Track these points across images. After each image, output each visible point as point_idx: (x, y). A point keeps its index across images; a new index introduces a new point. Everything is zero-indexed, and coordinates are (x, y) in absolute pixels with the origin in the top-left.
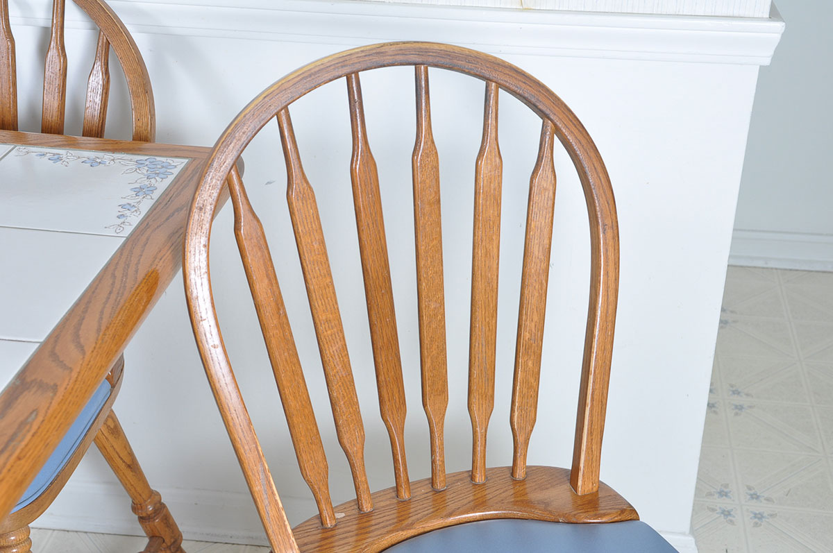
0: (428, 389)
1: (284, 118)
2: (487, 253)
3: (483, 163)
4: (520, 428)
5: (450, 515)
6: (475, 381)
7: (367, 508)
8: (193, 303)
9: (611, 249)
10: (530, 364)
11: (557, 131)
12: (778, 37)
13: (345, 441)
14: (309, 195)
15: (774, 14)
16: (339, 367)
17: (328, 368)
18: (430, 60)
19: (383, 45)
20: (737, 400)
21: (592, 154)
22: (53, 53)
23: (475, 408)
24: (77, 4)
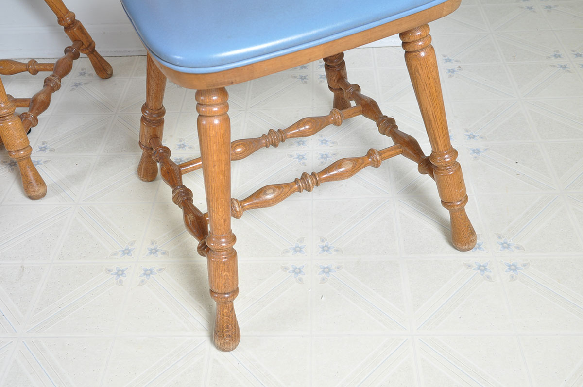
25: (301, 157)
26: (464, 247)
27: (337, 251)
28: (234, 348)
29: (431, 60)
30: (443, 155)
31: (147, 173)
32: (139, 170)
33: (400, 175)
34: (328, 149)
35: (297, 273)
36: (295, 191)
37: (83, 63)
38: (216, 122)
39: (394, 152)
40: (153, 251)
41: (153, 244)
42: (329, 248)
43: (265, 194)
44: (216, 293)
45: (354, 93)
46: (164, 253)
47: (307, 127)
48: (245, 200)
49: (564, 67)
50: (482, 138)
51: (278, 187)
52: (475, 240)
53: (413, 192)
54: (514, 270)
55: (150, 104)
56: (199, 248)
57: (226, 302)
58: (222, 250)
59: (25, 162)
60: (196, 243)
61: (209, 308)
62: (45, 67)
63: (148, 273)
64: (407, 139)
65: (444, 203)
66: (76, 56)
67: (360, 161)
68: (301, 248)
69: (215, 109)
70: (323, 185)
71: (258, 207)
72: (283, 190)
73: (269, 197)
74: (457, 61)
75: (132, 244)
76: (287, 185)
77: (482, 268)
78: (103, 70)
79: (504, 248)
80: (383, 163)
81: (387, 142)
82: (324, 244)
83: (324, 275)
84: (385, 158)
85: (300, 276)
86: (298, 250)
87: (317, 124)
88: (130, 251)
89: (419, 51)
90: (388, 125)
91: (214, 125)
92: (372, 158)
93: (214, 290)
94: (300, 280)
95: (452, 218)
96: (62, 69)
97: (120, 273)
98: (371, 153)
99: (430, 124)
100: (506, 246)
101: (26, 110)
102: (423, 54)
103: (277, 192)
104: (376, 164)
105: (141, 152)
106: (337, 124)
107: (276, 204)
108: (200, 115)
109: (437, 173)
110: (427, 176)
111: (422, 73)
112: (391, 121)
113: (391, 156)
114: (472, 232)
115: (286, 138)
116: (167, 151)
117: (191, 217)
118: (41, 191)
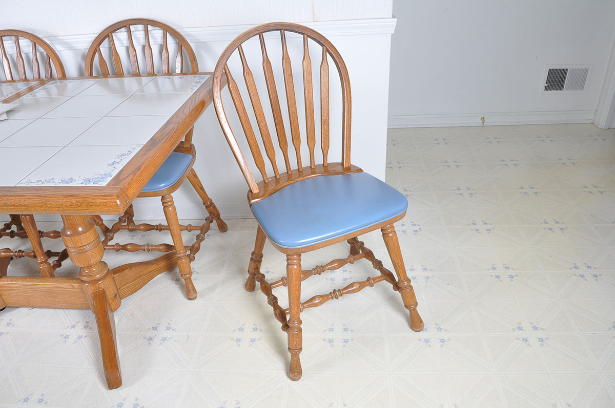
0: (294, 137)
1: (240, 48)
2: (309, 92)
3: (305, 63)
4: (324, 149)
5: (304, 177)
6: (309, 134)
7: (278, 177)
8: (217, 108)
9: (348, 88)
10: (326, 128)
11: (328, 50)
12: (395, 23)
13: (269, 155)
14: (250, 73)
15: (393, 17)
16: (265, 130)
17: (261, 131)
18: (285, 28)
19: (269, 24)
20: (399, 165)
21: (339, 57)
22: (164, 51)
23: (309, 143)
24: (170, 34)
25: (332, 280)
26: (417, 330)
27: (351, 331)
28: (299, 379)
29: (395, 237)
30: (404, 282)
31: (250, 287)
32: (246, 286)
33: (385, 291)
34: (347, 275)
35: (331, 342)
36: (330, 299)
37: (214, 225)
38: (295, 267)
39: (380, 279)
40: (255, 329)
41: (254, 325)
42: (347, 329)
43: (315, 300)
44: (291, 349)
45: (360, 246)
46: (260, 330)
47: (336, 265)
48: (305, 303)
49: (477, 230)
50: (430, 270)
51: (321, 296)
52: (423, 326)
53: (392, 300)
54: (443, 342)
55: (256, 252)
56: (282, 327)
57: (296, 354)
58: (295, 327)
59: (188, 280)
60: (280, 324)
61: (286, 359)
62: (195, 228)
63: (253, 340)
64: (387, 272)
65: (406, 306)
66: (212, 221)
67: (363, 284)
68: (332, 329)
69: (295, 261)
70: (344, 296)
71: (311, 307)
72: (324, 298)
73: (317, 301)
74: (419, 225)
75: (244, 325)
76: (326, 295)
77: (427, 341)
78: (223, 228)
79: (439, 330)
80: (375, 285)
81: (378, 273)
82: (344, 327)
83: (344, 343)
84: (376, 282)
85: (332, 343)
86: (331, 330)
87: (341, 263)
88: (243, 329)
89: (389, 234)
90: (378, 264)
91: (295, 269)
92: (370, 282)
93: (290, 347)
94: (332, 346)
95: (410, 314)
96: (204, 229)
97: (238, 340)
98: (369, 279)
99: (396, 267)
100: (440, 329)
101: (189, 252)
102: (391, 235)
103: (321, 299)
104: (372, 285)
105: (248, 275)
106: (352, 263)
107: (319, 305)
108: (288, 264)
109: (401, 291)
110: (397, 292)
111: (391, 244)
112: (380, 262)
113: (380, 281)
114: (421, 322)
115: (325, 270)
116: (263, 276)
117: (278, 311)
118: (195, 296)
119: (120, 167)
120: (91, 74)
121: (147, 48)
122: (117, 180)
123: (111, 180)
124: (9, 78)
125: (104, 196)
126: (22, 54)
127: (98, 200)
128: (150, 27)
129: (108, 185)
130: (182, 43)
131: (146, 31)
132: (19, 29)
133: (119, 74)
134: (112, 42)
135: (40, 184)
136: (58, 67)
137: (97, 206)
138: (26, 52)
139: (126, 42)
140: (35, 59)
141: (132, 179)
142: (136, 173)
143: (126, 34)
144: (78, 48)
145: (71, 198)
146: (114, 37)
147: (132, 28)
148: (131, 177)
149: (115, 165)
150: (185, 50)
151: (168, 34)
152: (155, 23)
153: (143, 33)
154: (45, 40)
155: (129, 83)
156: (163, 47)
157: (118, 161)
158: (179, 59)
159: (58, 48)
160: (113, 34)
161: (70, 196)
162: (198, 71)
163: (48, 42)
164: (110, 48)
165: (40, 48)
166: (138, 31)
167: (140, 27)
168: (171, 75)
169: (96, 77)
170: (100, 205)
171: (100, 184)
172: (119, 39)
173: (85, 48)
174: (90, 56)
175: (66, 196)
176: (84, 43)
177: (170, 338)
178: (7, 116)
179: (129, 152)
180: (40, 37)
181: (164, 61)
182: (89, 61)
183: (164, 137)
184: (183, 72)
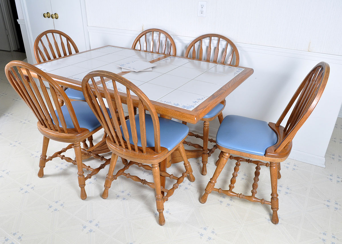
22: (224, 52)
24: (230, 44)
59: (205, 165)
119: (198, 104)
120: (187, 57)
121: (217, 49)
122: (196, 109)
123: (194, 109)
124: (151, 50)
125: (191, 115)
126: (160, 41)
127: (188, 116)
128: (221, 39)
129: (192, 110)
130: (234, 49)
131: (219, 41)
132: (161, 29)
133: (200, 59)
134: (201, 43)
135: (165, 103)
136: (174, 50)
137: (187, 118)
138: (161, 40)
139: (207, 44)
140: (165, 44)
141: (202, 111)
142: (204, 109)
143: (209, 40)
144: (185, 43)
145: (177, 112)
146: (203, 41)
147: (213, 38)
148: (202, 110)
149: (196, 103)
150: (235, 54)
151: (229, 44)
152: (224, 38)
153: (217, 41)
154: (171, 36)
155: (204, 64)
156: (224, 50)
157: (197, 101)
158: (231, 57)
159: (176, 41)
160: (203, 39)
161: (177, 111)
162: (238, 66)
163: (172, 37)
164: (199, 45)
165: (168, 40)
166: (215, 40)
167: (216, 38)
168: (225, 65)
169: (189, 58)
170: (188, 118)
171: (189, 109)
172: (205, 43)
173: (188, 43)
174: (190, 48)
175: (176, 111)
176: (188, 41)
177: (189, 189)
178: (152, 69)
179: (202, 98)
180: (170, 34)
181: (223, 57)
182: (188, 50)
183: (218, 96)
184: (231, 64)
